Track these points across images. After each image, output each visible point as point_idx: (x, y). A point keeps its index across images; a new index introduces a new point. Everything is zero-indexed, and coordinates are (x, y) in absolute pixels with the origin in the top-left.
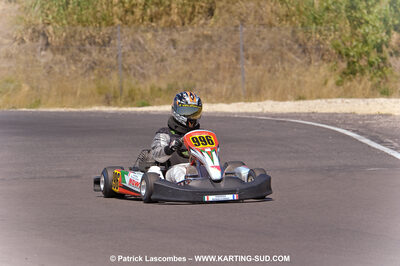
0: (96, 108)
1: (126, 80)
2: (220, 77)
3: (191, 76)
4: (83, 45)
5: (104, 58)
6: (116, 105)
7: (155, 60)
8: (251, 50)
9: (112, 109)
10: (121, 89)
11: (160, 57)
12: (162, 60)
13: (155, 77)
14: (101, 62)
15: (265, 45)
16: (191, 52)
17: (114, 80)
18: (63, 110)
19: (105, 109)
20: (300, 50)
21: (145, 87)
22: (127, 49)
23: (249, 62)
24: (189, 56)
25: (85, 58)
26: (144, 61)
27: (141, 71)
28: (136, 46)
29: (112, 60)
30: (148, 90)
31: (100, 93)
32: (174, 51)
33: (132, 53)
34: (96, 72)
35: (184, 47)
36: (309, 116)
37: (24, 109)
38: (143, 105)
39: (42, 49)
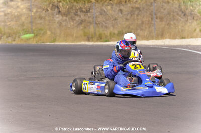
0: (83, 43)
1: (97, 30)
2: (144, 28)
3: (129, 27)
4: (77, 12)
5: (87, 18)
6: (93, 41)
7: (112, 19)
8: (159, 15)
9: (91, 44)
10: (95, 34)
11: (114, 18)
12: (115, 20)
13: (112, 28)
14: (85, 20)
15: (166, 12)
16: (130, 15)
17: (92, 29)
18: (67, 44)
19: (87, 43)
20: (183, 15)
21: (107, 33)
22: (98, 14)
23: (158, 21)
24: (128, 18)
25: (78, 19)
26: (106, 20)
27: (105, 25)
28: (102, 13)
29: (91, 20)
30: (108, 34)
31: (85, 36)
32: (121, 16)
33: (100, 16)
34: (83, 25)
35: (126, 13)
36: (187, 47)
37: (48, 44)
38: (106, 41)
39: (57, 15)
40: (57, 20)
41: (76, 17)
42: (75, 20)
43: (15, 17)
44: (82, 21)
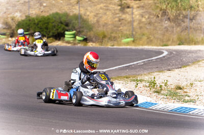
40: (165, 25)
41: (182, 23)
42: (181, 26)
43: (128, 23)
44: (187, 27)
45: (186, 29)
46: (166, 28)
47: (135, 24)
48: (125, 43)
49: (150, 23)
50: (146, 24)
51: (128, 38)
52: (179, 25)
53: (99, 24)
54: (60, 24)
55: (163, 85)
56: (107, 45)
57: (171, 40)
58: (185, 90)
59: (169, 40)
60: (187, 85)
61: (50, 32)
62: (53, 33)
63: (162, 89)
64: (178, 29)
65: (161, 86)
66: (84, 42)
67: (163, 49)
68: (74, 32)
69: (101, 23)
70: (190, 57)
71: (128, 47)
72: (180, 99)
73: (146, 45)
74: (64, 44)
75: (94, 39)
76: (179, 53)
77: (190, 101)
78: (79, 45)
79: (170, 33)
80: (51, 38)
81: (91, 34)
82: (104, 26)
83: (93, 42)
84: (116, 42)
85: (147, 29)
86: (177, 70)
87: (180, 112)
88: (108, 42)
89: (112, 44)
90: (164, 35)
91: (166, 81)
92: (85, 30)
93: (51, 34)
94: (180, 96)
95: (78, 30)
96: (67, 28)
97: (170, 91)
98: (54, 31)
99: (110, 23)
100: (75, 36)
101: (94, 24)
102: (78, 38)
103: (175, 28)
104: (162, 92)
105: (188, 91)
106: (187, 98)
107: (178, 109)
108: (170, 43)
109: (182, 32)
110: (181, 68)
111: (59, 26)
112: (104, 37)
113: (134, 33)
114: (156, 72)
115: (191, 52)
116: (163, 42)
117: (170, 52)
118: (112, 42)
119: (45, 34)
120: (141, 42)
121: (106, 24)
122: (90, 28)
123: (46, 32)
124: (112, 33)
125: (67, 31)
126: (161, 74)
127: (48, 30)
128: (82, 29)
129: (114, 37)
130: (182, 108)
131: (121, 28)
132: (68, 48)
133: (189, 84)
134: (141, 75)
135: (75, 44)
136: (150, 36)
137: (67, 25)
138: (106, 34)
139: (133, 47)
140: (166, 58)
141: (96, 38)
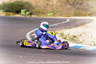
40: (68, 7)
41: (76, 6)
43: (51, 6)
45: (78, 9)
46: (68, 8)
47: (54, 6)
48: (50, 16)
49: (61, 6)
50: (59, 7)
51: (51, 13)
52: (75, 7)
53: (37, 7)
54: (19, 6)
55: (67, 35)
56: (41, 16)
57: (71, 14)
58: (77, 38)
59: (70, 14)
60: (78, 36)
61: (14, 10)
62: (16, 11)
63: (66, 37)
64: (74, 9)
65: (66, 36)
66: (30, 15)
67: (67, 19)
68: (25, 10)
69: (38, 6)
70: (80, 22)
71: (51, 17)
72: (75, 42)
73: (59, 16)
74: (21, 16)
75: (35, 14)
76: (75, 20)
77: (80, 43)
78: (28, 16)
79: (70, 11)
80: (15, 13)
81: (33, 11)
82: (39, 7)
83: (34, 15)
84: (45, 15)
85: (60, 9)
86: (74, 29)
87: (75, 48)
88: (41, 15)
89: (43, 16)
90: (67, 12)
91: (68, 34)
92: (31, 9)
93: (14, 11)
94: (75, 40)
95: (27, 9)
96: (22, 8)
97: (70, 38)
98: (16, 9)
99: (42, 6)
100: (26, 12)
101: (35, 6)
102: (27, 13)
103: (73, 9)
104: (67, 39)
105: (79, 38)
106: (78, 41)
107: (74, 46)
108: (70, 15)
109: (76, 10)
110: (75, 27)
111: (18, 7)
112: (40, 12)
113: (54, 11)
114: (64, 29)
115: (80, 20)
116: (67, 15)
117: (71, 20)
118: (43, 15)
119: (11, 11)
120: (57, 15)
121: (40, 6)
122: (33, 8)
123: (12, 10)
124: (43, 11)
125: (22, 9)
126: (66, 30)
127: (13, 9)
128: (29, 9)
129: (44, 13)
130: (76, 46)
131: (47, 8)
132: (23, 18)
133: (79, 35)
134: (57, 30)
135: (26, 16)
136: (61, 12)
137: (22, 7)
138: (40, 11)
139: (53, 17)
140: (68, 22)
141: (35, 13)
